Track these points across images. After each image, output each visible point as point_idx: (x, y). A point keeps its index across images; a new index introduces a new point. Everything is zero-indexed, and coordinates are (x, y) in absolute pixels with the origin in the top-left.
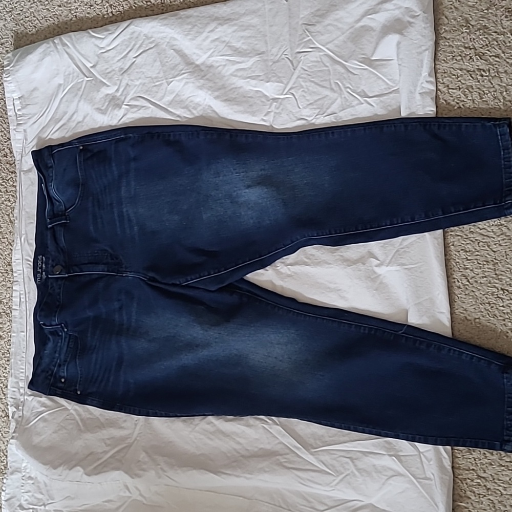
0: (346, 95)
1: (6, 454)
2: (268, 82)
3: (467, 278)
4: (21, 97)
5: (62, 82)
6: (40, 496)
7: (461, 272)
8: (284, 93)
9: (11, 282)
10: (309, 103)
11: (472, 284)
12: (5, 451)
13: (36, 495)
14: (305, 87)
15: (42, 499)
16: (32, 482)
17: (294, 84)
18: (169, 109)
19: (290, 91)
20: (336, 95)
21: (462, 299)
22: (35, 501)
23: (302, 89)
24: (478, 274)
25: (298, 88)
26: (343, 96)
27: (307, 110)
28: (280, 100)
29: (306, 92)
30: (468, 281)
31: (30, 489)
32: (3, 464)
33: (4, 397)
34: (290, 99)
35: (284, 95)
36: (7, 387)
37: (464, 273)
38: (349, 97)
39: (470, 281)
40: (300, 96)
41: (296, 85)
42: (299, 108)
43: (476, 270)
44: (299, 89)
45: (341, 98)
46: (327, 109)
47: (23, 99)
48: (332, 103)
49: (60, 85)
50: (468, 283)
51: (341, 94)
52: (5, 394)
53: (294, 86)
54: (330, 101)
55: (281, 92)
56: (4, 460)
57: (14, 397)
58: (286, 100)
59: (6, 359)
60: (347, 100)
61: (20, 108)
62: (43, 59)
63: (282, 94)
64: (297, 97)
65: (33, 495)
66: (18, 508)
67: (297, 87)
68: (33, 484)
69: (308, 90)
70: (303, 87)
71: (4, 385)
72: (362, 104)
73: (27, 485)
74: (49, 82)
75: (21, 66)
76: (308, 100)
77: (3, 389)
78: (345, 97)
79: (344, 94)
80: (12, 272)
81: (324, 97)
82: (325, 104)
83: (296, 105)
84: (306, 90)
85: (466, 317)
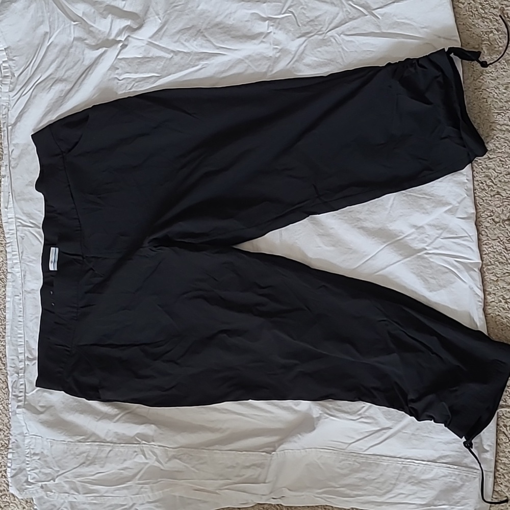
0: (348, 8)
1: (9, 427)
2: (265, 3)
3: (490, 179)
4: (7, 48)
5: (48, 30)
6: (48, 471)
7: (484, 173)
8: (283, 12)
9: (3, 245)
10: (309, 20)
11: (496, 185)
12: (8, 424)
13: (43, 470)
14: (304, 4)
15: (49, 473)
16: (38, 457)
17: (292, 2)
18: (160, 45)
19: (289, 10)
20: (337, 9)
21: (488, 201)
22: (43, 477)
23: (301, 7)
24: (501, 173)
25: (297, 5)
26: (345, 9)
27: (308, 27)
28: (278, 21)
29: (305, 9)
30: (493, 182)
31: (36, 466)
32: (7, 438)
33: (3, 368)
34: (289, 17)
35: (283, 14)
36: (6, 356)
37: (487, 174)
38: (351, 10)
39: (494, 181)
40: (300, 13)
41: (295, 3)
42: (299, 26)
43: (499, 168)
44: (298, 7)
45: (343, 11)
46: (330, 24)
47: (9, 50)
48: (334, 18)
49: (47, 33)
50: (491, 184)
51: (342, 8)
52: (4, 364)
53: (292, 4)
54: (332, 16)
55: (279, 12)
56: (7, 434)
57: (13, 366)
58: (285, 19)
59: (3, 327)
60: (350, 13)
61: (6, 59)
62: (29, 7)
63: (280, 14)
64: (296, 15)
65: (40, 472)
66: (25, 484)
67: (295, 4)
68: (39, 459)
69: (307, 6)
70: (302, 4)
71: (3, 355)
72: (366, 15)
73: (33, 461)
74: (35, 31)
75: (5, 15)
76: (308, 17)
77: (2, 359)
78: (347, 11)
79: (345, 7)
80: (4, 234)
81: (326, 12)
82: (327, 20)
83: (296, 23)
84: (305, 7)
85: (493, 220)
